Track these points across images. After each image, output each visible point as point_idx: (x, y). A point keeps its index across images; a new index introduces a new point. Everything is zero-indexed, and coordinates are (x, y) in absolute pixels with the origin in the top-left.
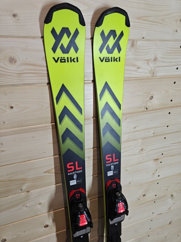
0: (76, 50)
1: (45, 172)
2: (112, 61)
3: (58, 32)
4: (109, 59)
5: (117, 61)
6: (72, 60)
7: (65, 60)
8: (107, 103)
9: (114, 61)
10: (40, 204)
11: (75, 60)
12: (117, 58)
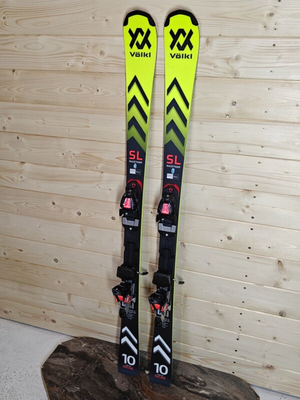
0: (149, 46)
1: (117, 158)
2: (183, 58)
3: (134, 32)
4: (180, 56)
5: (188, 58)
6: (146, 55)
7: (139, 54)
8: (174, 100)
9: (185, 58)
10: (110, 190)
11: (148, 55)
12: (188, 55)
